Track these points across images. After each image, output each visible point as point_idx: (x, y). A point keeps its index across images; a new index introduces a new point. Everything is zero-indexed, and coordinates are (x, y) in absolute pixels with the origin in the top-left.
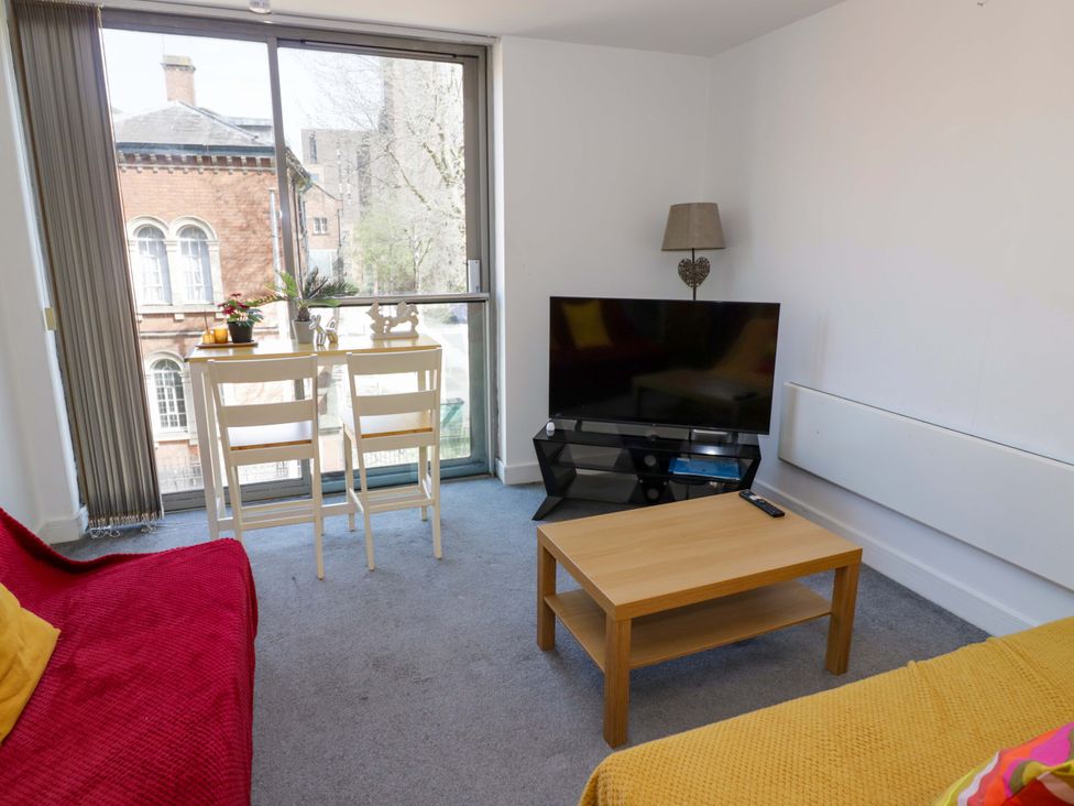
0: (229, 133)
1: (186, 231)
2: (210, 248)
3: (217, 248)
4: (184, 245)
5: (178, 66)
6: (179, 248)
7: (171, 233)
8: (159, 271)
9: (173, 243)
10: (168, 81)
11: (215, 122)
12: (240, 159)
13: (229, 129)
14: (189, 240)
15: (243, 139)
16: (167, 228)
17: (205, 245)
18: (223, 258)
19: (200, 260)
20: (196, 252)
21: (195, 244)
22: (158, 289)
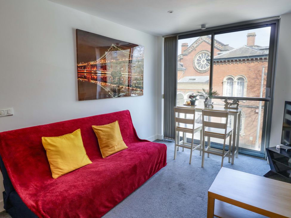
0: (256, 52)
1: (239, 79)
2: (245, 83)
3: (247, 83)
4: (238, 82)
5: (251, 35)
6: (237, 83)
7: (235, 79)
8: (231, 89)
9: (235, 82)
10: (248, 40)
11: (253, 49)
12: (257, 59)
13: (256, 51)
14: (239, 81)
15: (260, 53)
16: (234, 78)
17: (243, 83)
18: (248, 86)
19: (241, 86)
20: (241, 84)
21: (241, 82)
22: (230, 93)
